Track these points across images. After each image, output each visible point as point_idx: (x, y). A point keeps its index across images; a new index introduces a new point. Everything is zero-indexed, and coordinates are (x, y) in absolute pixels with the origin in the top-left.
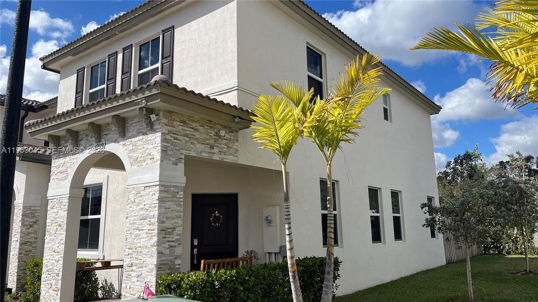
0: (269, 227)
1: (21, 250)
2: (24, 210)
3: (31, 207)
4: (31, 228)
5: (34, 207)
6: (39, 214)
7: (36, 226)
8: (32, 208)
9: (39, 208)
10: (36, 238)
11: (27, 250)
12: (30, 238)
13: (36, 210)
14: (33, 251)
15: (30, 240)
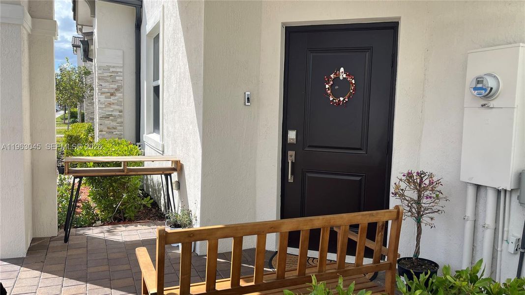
0: (484, 111)
1: (102, 127)
2: (100, 72)
3: (108, 67)
4: (113, 98)
5: (114, 67)
6: (121, 78)
7: (119, 95)
8: (111, 70)
9: (121, 70)
10: (120, 112)
11: (111, 127)
12: (112, 111)
13: (117, 72)
14: (119, 128)
15: (114, 113)
